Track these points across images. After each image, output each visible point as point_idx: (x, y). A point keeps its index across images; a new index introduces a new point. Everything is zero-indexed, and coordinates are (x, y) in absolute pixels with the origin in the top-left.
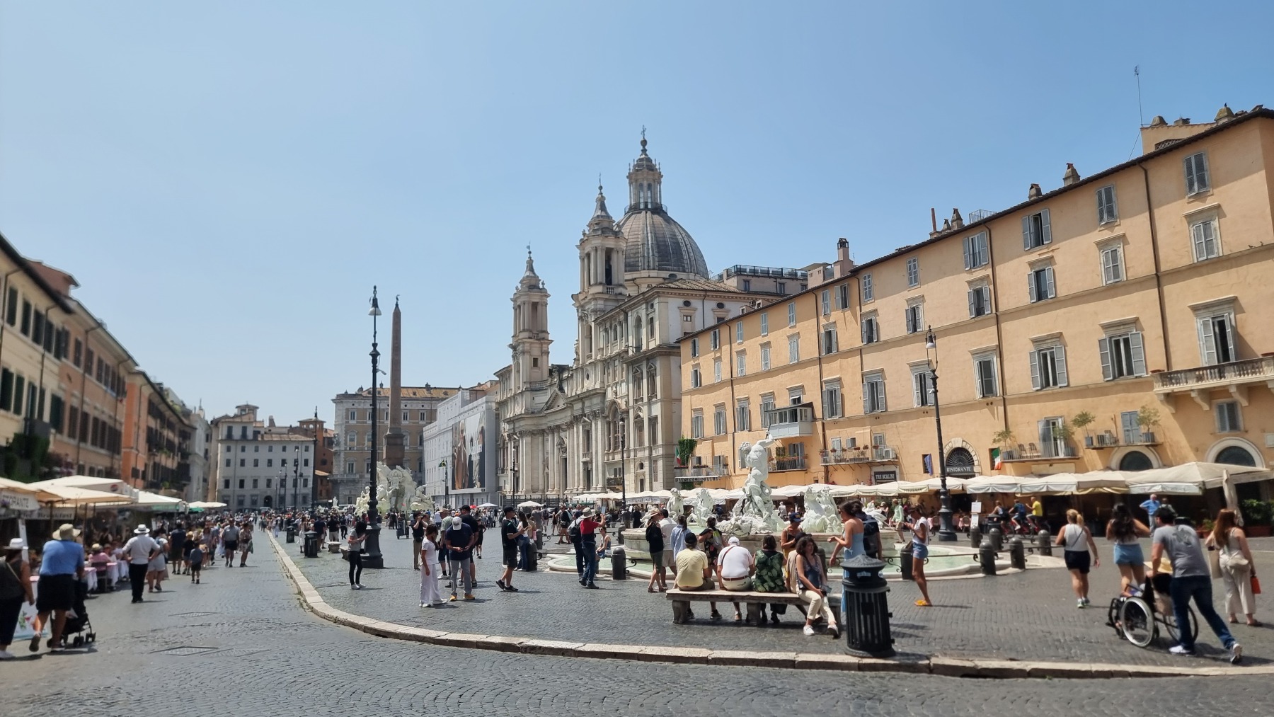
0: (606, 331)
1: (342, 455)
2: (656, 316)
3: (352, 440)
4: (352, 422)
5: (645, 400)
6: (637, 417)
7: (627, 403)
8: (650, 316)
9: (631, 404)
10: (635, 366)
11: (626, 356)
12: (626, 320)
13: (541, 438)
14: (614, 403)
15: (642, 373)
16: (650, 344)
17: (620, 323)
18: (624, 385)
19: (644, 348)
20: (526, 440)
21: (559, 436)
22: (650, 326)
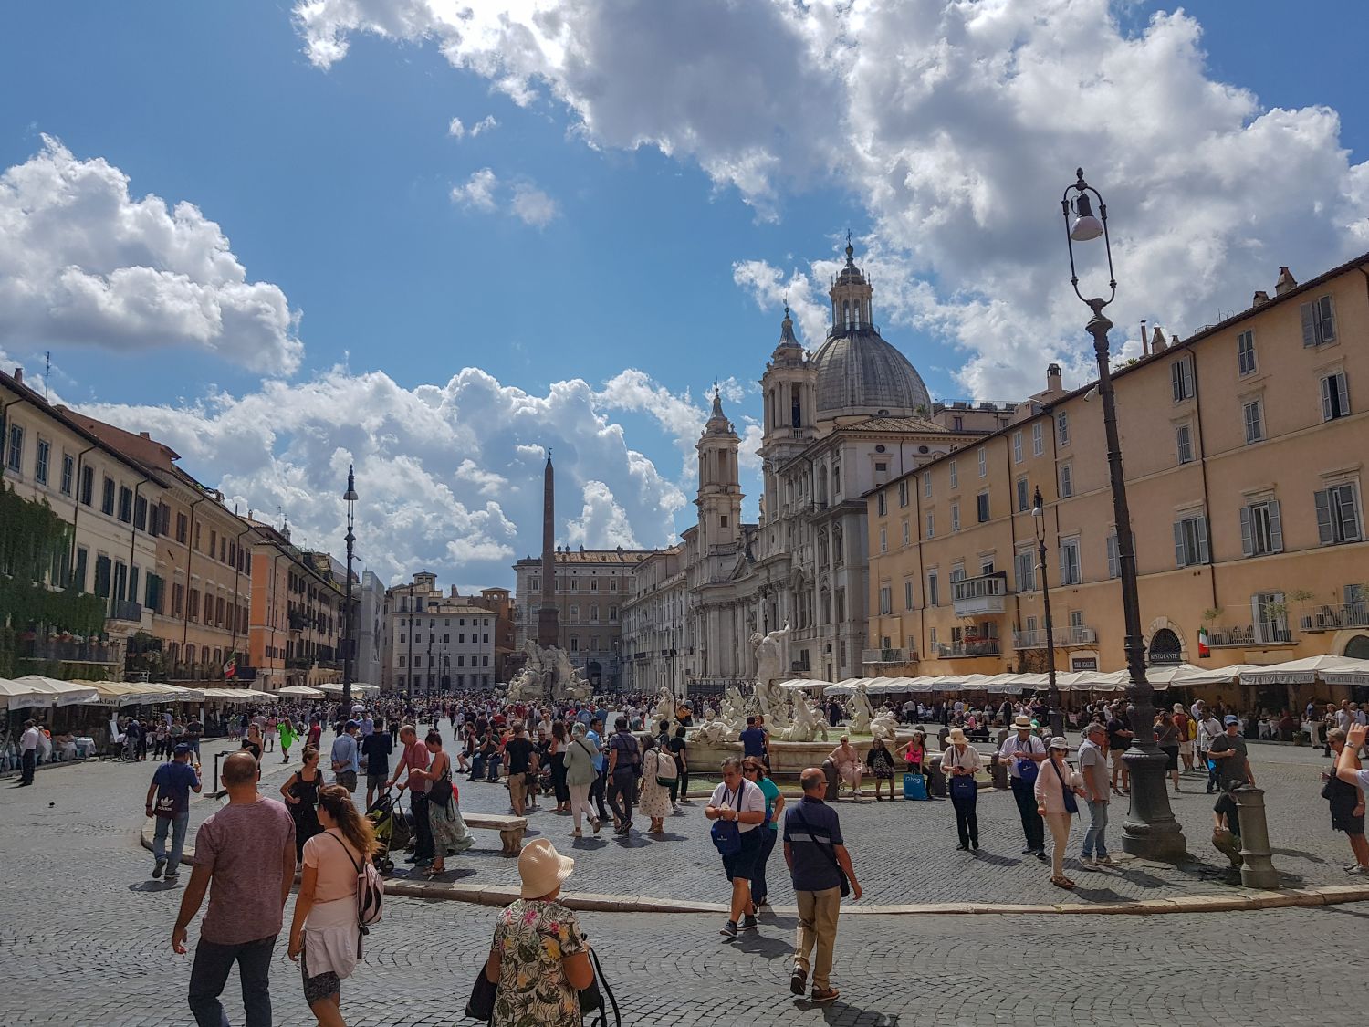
0: (791, 483)
1: (525, 630)
2: (842, 465)
3: (535, 613)
5: (832, 567)
6: (823, 588)
7: (813, 570)
8: (836, 466)
9: (817, 573)
10: (821, 527)
11: (812, 514)
12: (811, 470)
14: (800, 571)
15: (828, 535)
16: (835, 500)
17: (805, 475)
18: (809, 549)
19: (830, 504)
20: (714, 614)
21: (749, 611)
22: (835, 478)
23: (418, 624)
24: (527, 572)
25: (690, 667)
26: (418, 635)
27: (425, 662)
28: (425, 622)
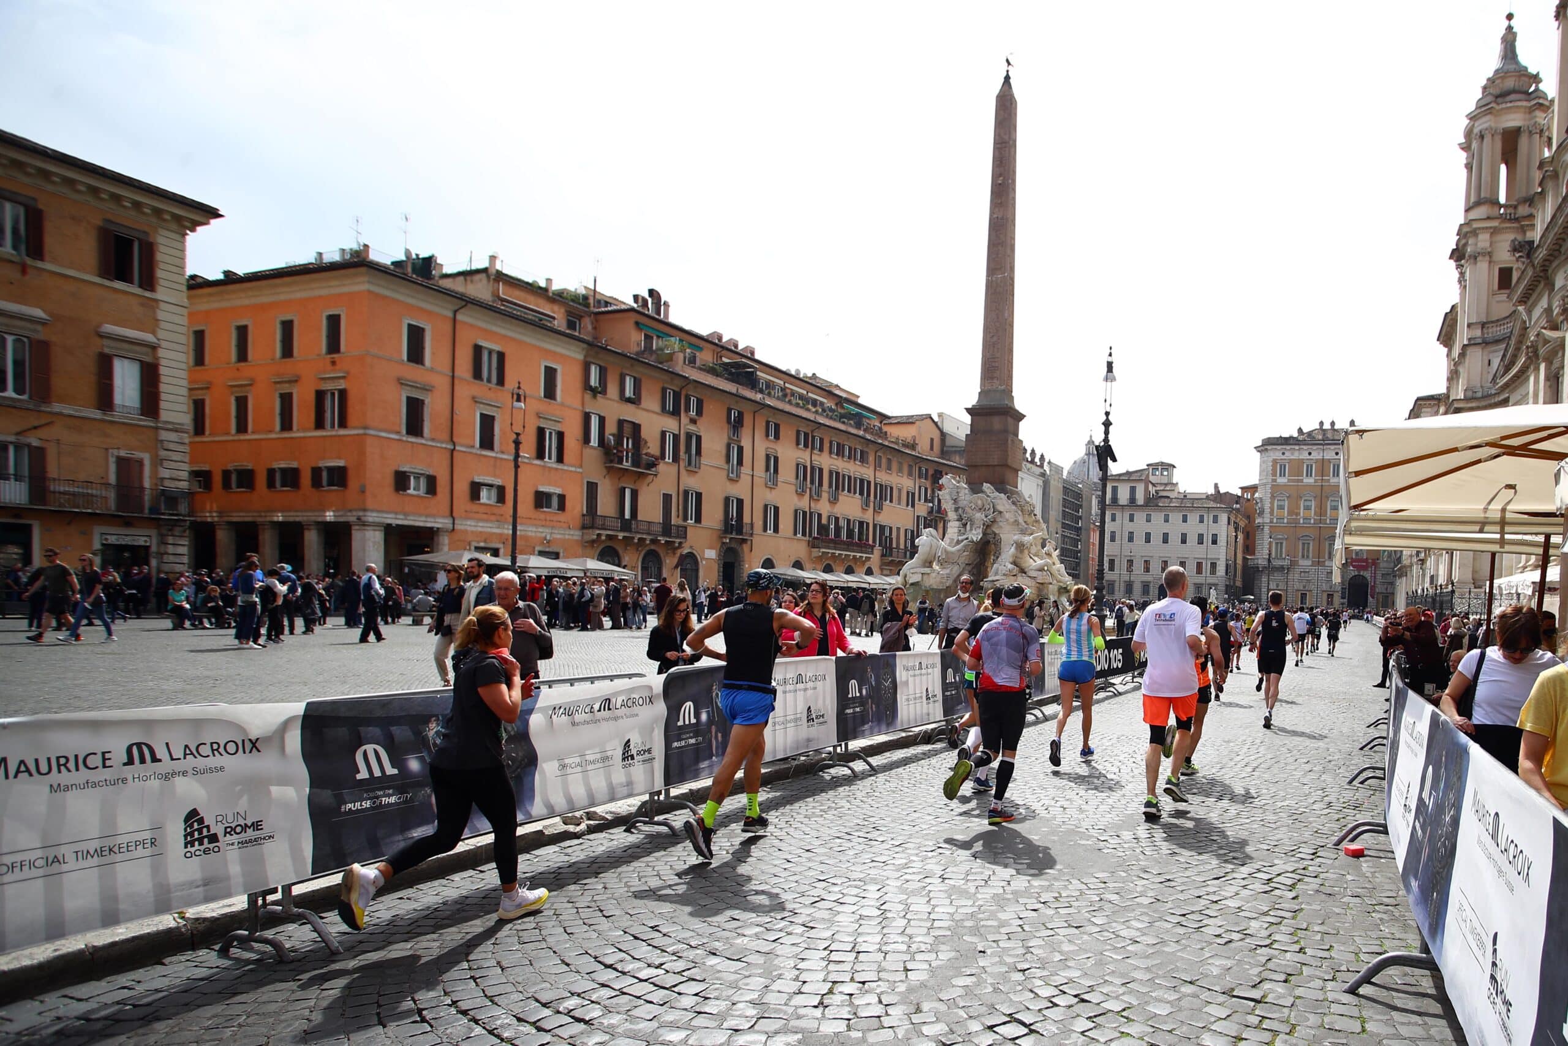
1: (1267, 529)
3: (1281, 507)
4: (1281, 480)
23: (1131, 519)
24: (1271, 453)
26: (1131, 534)
27: (1138, 567)
28: (1141, 517)
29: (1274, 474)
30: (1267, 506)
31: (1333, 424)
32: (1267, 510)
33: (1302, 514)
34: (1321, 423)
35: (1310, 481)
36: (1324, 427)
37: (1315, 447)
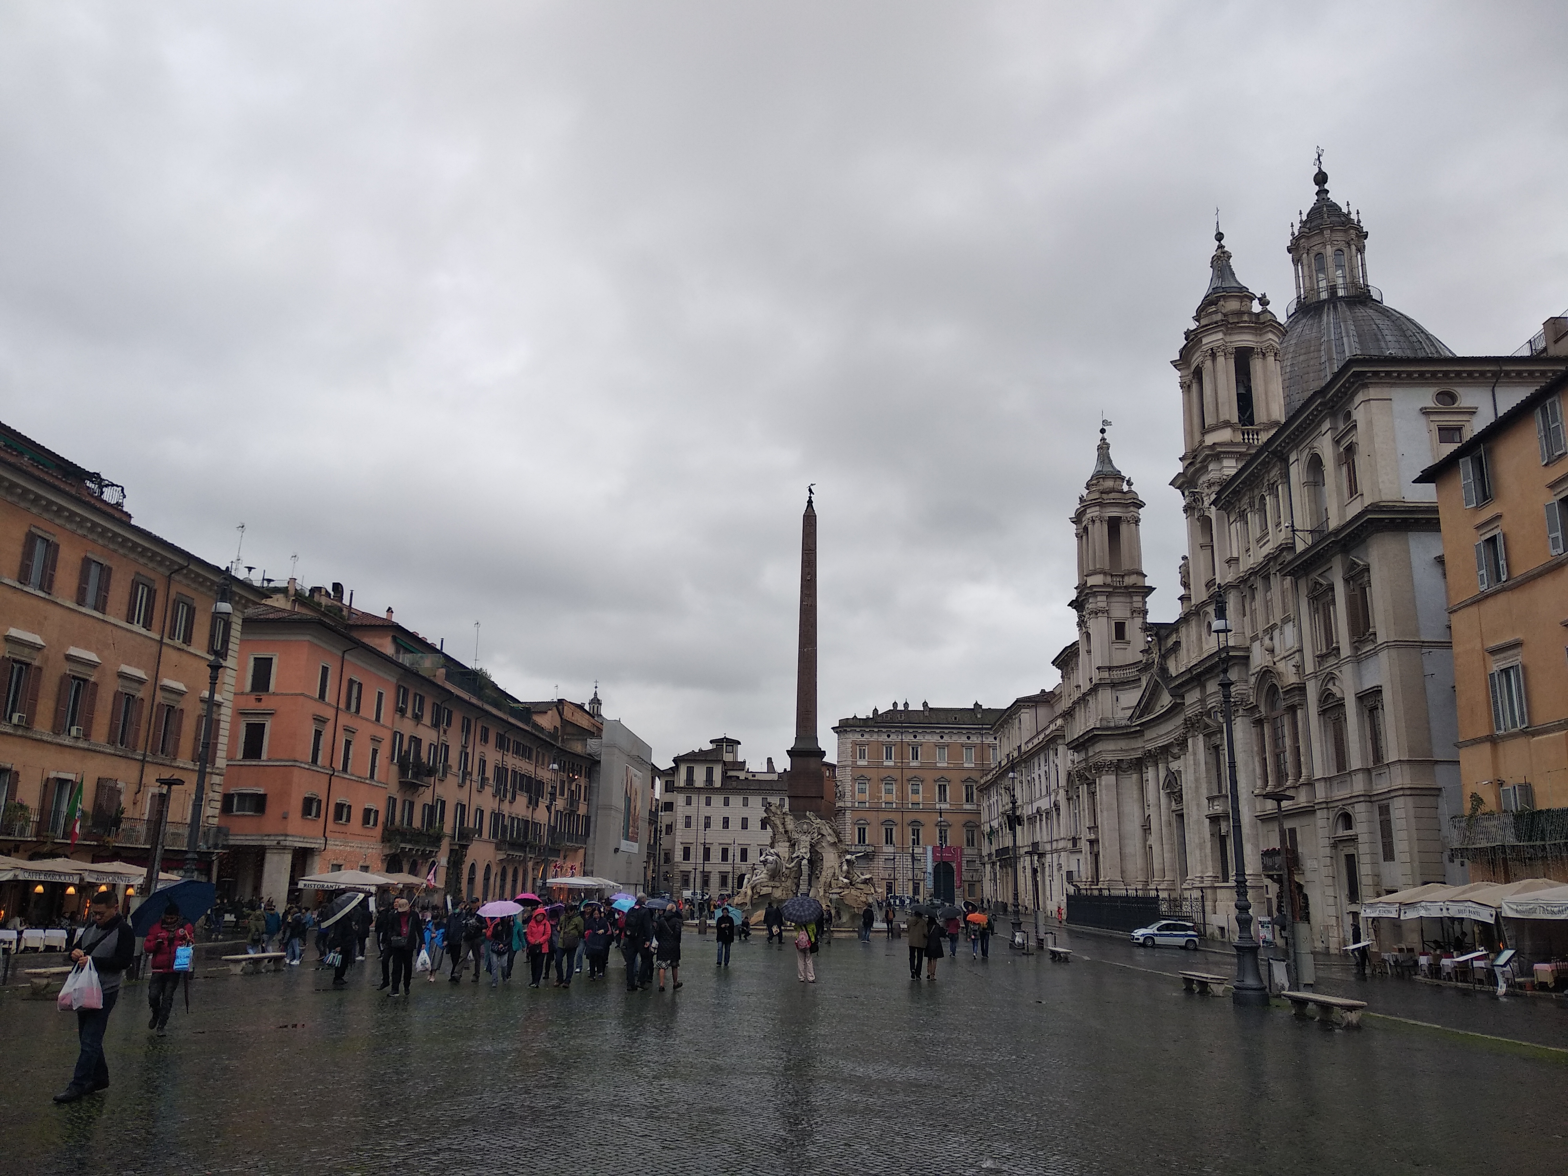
0: (1242, 516)
1: (848, 814)
2: (1359, 436)
3: (862, 791)
4: (861, 762)
5: (1346, 651)
6: (1326, 696)
7: (1300, 666)
8: (1345, 443)
9: (1309, 668)
10: (1314, 575)
11: (1289, 557)
12: (1286, 476)
13: (1135, 776)
14: (1266, 673)
15: (1331, 588)
16: (1348, 511)
17: (1273, 488)
18: (1289, 630)
19: (1334, 522)
20: (1107, 780)
21: (1168, 769)
22: (1344, 469)
23: (708, 803)
24: (850, 735)
25: (1074, 868)
26: (708, 818)
27: (716, 855)
28: (717, 800)
29: (854, 756)
30: (848, 788)
31: (906, 705)
32: (848, 794)
33: (883, 799)
34: (895, 704)
35: (891, 764)
36: (898, 708)
37: (893, 730)
